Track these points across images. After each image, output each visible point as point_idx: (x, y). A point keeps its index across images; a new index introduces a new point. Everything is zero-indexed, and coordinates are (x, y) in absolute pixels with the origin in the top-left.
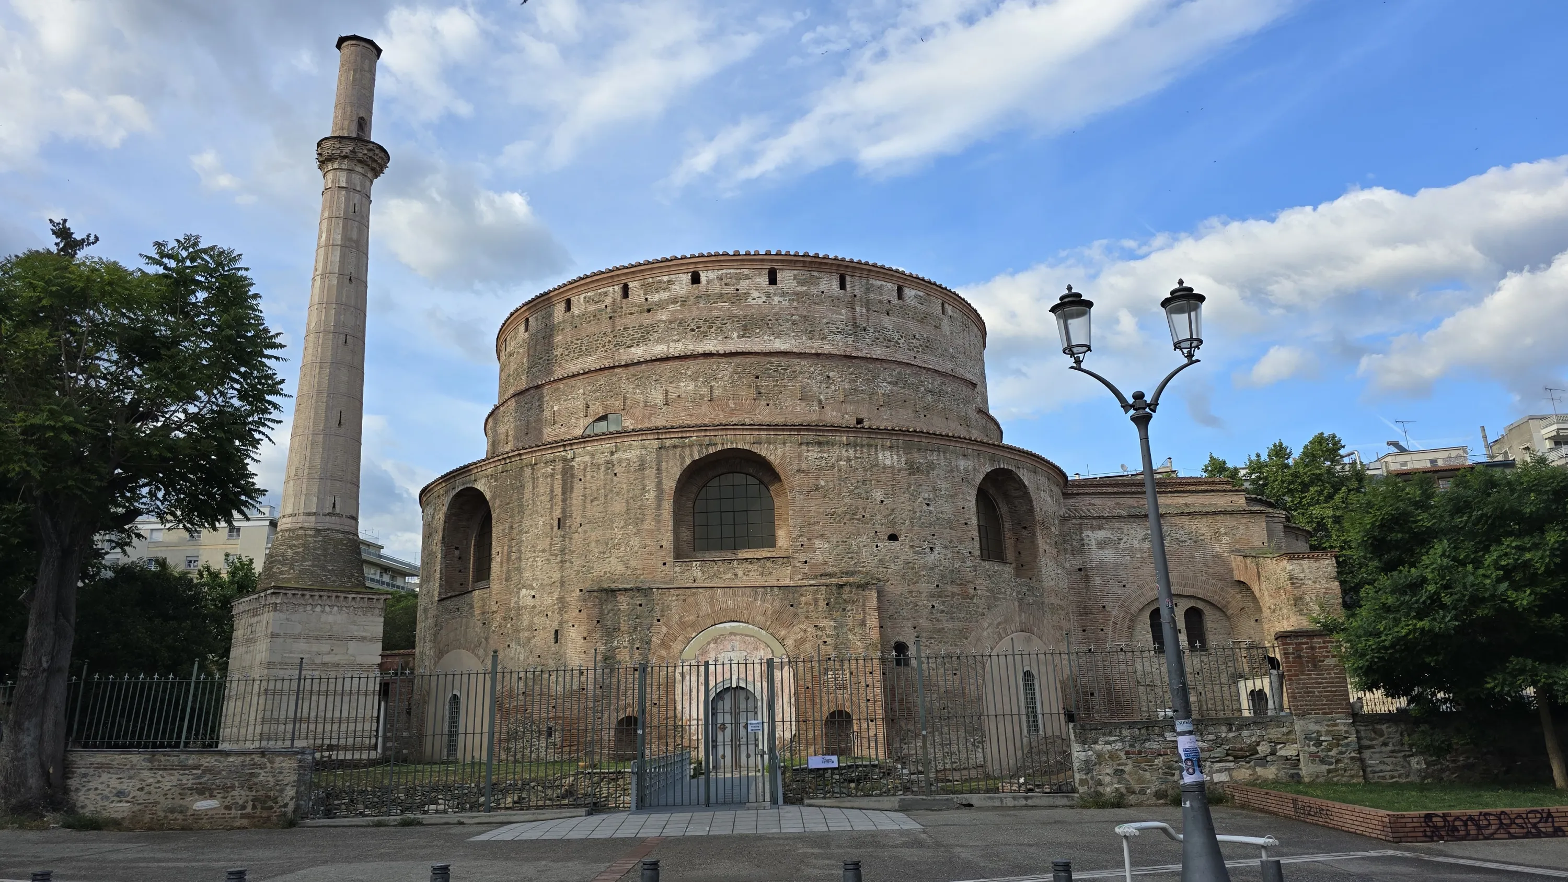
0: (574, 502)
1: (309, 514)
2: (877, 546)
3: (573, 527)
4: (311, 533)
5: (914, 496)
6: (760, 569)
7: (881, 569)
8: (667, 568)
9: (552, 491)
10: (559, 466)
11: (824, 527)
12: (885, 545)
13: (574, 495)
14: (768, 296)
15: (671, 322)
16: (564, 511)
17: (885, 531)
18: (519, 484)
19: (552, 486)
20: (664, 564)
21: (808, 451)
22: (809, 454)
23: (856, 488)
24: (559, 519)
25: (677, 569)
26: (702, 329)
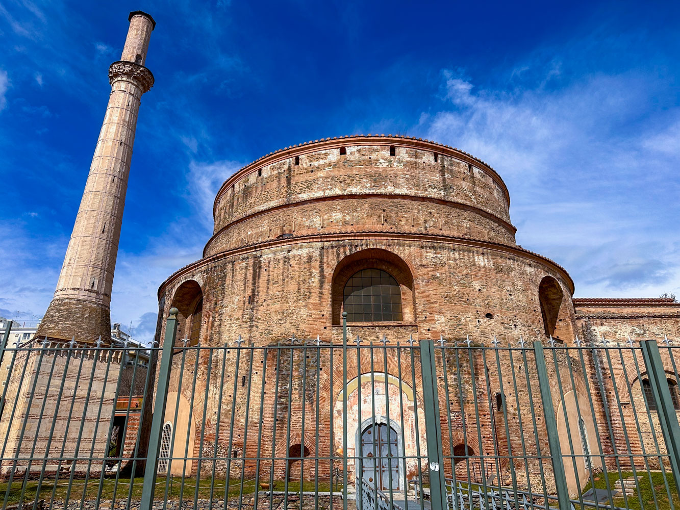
0: (261, 285)
1: (74, 289)
2: (479, 321)
3: (259, 302)
4: (74, 302)
5: (501, 287)
6: (395, 334)
7: (483, 338)
8: (327, 331)
9: (245, 278)
10: (251, 261)
11: (440, 305)
12: (484, 321)
13: (261, 281)
14: (390, 162)
15: (326, 178)
16: (253, 291)
17: (483, 311)
18: (222, 275)
19: (246, 275)
20: (325, 328)
21: (427, 252)
22: (428, 254)
23: (462, 279)
24: (250, 297)
25: (335, 332)
26: (346, 182)
